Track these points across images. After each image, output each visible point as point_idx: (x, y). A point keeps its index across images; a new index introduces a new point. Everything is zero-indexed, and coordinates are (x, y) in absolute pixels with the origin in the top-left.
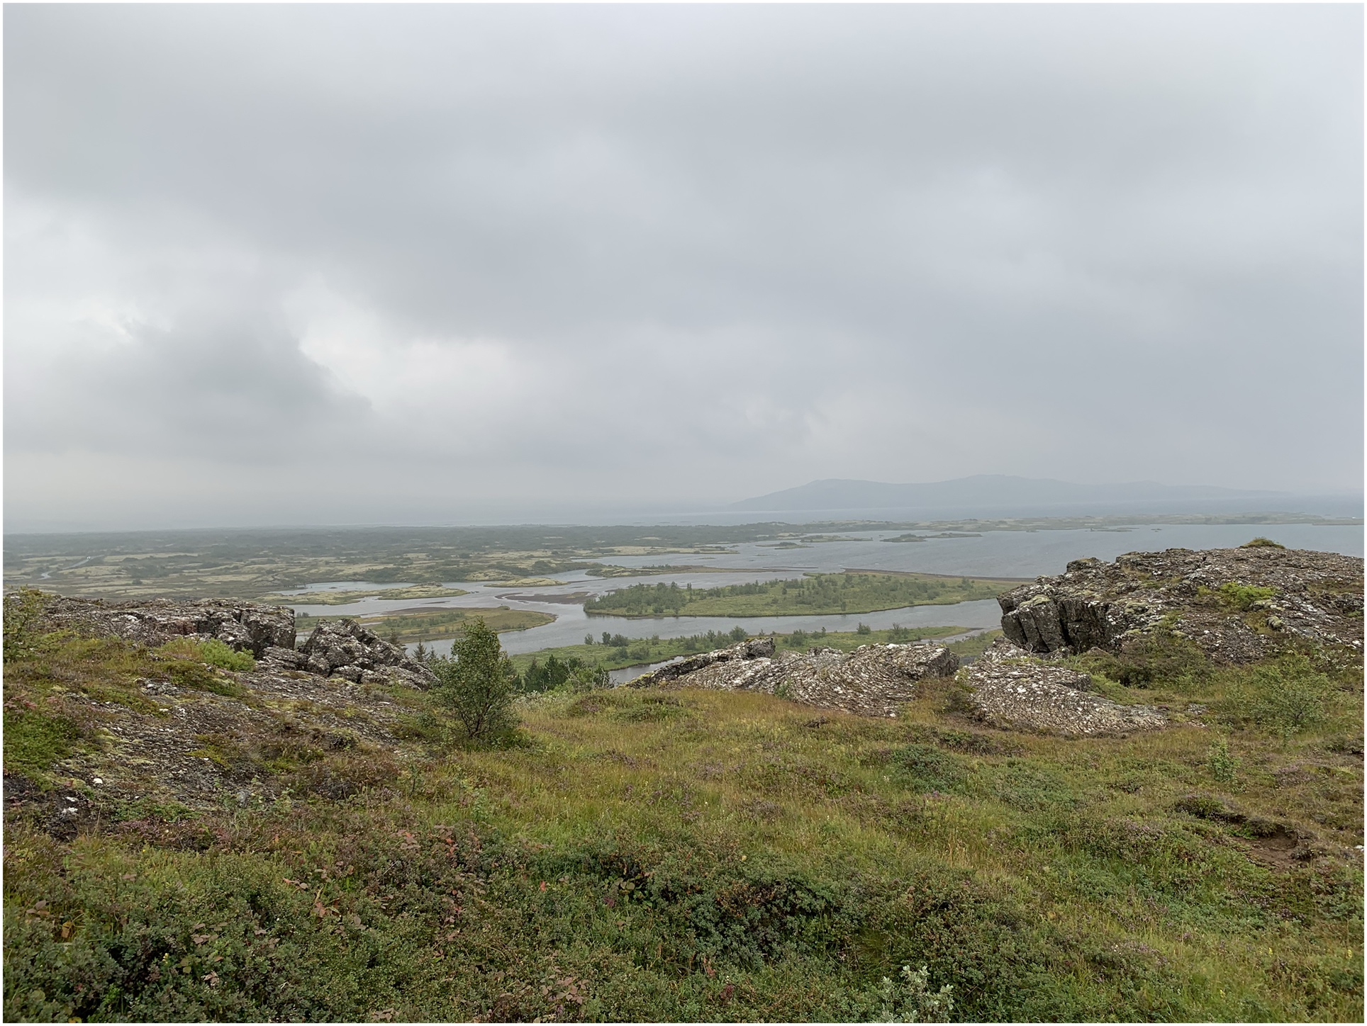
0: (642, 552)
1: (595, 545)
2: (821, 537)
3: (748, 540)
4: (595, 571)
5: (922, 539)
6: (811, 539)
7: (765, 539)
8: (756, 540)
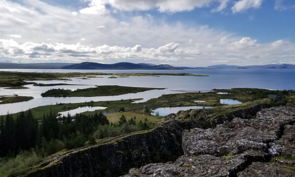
0: (45, 79)
1: (30, 78)
2: (92, 77)
3: (73, 77)
4: (36, 85)
5: (116, 78)
6: (90, 77)
7: (77, 77)
8: (75, 77)
